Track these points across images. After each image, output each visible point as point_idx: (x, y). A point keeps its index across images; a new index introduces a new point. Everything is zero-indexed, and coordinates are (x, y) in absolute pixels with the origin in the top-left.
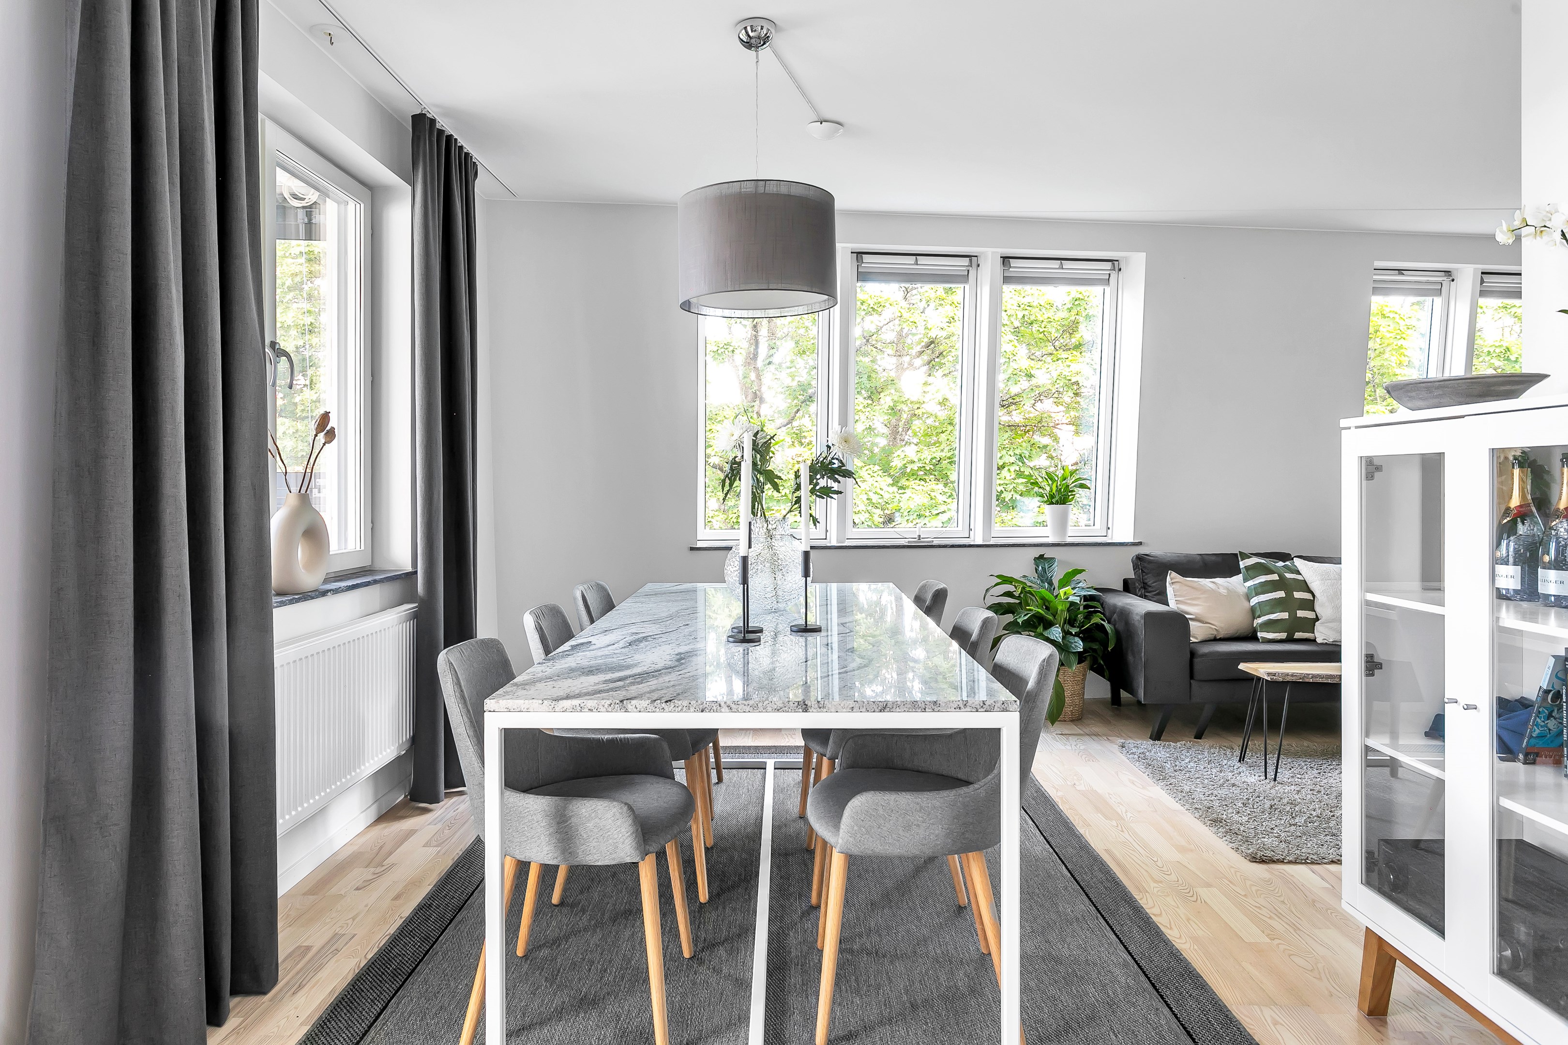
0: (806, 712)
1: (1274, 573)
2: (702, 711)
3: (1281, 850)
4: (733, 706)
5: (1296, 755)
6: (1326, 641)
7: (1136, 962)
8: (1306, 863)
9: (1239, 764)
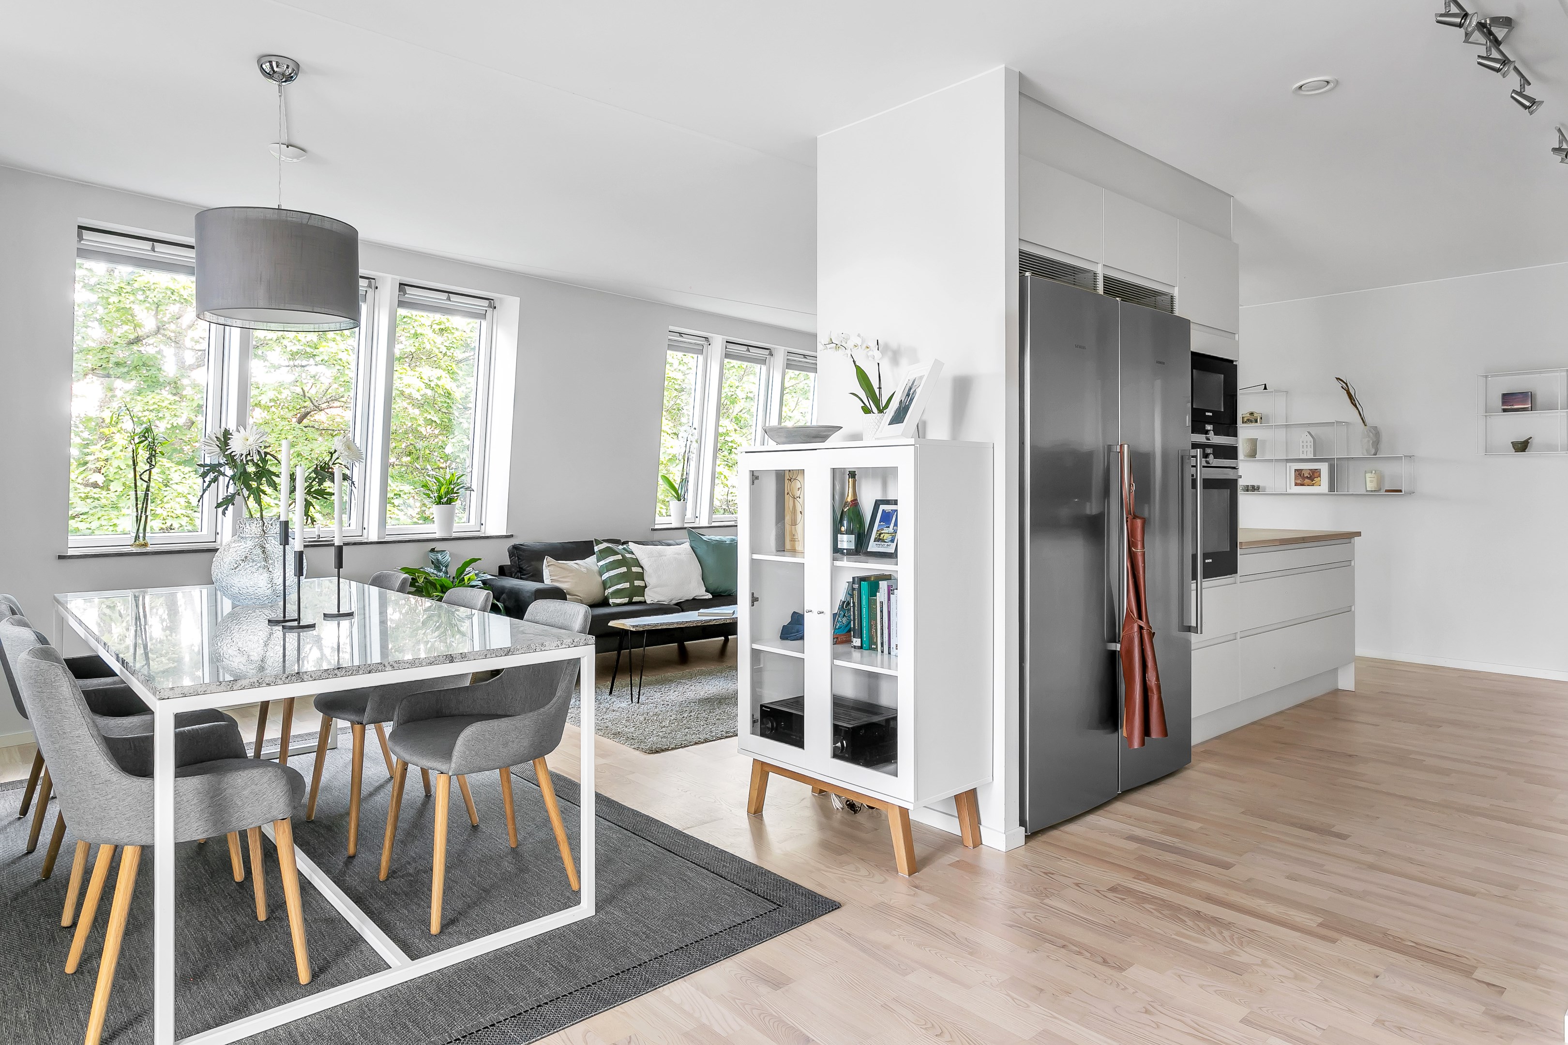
0: (452, 662)
1: (619, 554)
2: (369, 673)
3: (665, 743)
4: (395, 665)
5: (650, 684)
6: (652, 602)
7: (616, 824)
8: (682, 747)
9: (609, 697)
